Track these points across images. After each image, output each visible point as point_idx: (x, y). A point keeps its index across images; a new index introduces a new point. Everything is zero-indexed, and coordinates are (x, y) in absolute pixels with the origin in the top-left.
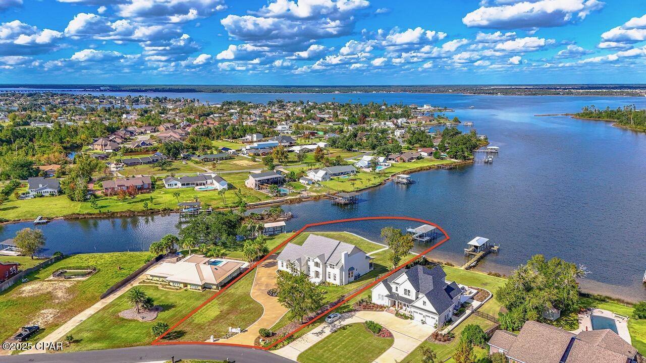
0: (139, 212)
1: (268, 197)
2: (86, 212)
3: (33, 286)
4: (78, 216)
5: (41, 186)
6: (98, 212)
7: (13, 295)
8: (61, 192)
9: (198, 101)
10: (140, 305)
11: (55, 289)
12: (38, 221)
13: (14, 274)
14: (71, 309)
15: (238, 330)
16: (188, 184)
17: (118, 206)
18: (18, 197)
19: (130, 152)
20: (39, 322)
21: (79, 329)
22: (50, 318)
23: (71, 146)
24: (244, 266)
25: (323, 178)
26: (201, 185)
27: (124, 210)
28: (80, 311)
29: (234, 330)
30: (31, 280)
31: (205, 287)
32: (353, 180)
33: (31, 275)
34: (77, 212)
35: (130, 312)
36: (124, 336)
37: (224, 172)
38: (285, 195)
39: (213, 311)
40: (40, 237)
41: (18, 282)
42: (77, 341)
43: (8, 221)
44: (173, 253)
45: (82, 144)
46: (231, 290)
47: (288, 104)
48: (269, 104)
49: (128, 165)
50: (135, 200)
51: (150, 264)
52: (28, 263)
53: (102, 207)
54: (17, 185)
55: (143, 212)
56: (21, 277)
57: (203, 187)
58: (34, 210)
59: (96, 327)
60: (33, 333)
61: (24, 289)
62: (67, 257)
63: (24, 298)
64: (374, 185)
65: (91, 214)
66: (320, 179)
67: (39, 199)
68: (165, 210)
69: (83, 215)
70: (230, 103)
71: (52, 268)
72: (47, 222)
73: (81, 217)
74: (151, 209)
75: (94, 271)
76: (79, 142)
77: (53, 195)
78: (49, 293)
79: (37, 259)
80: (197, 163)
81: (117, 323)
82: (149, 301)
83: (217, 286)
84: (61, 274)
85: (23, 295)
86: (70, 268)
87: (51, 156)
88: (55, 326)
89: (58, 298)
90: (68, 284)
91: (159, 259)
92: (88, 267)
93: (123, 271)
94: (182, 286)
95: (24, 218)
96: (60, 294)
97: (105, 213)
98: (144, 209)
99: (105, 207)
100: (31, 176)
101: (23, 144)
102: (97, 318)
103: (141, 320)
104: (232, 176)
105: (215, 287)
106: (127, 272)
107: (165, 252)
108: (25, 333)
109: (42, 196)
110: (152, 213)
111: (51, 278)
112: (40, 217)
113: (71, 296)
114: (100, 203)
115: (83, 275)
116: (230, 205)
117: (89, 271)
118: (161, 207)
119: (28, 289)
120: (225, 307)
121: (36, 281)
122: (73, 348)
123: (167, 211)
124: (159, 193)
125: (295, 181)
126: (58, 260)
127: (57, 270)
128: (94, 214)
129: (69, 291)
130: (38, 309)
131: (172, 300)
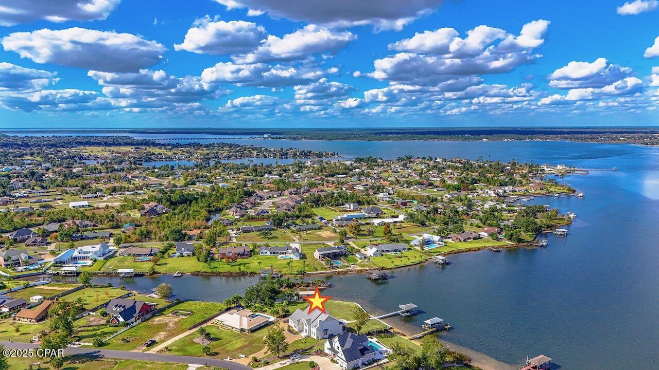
0: (235, 274)
1: (323, 268)
2: (204, 271)
3: (160, 318)
4: (198, 273)
5: (183, 249)
6: (211, 271)
7: (149, 323)
8: (194, 254)
9: (338, 154)
10: (204, 336)
11: (169, 321)
12: (177, 275)
13: (153, 310)
14: (173, 334)
15: (244, 356)
16: (274, 253)
17: (224, 267)
18: (169, 256)
19: (251, 219)
20: (157, 339)
21: (172, 345)
22: (162, 337)
23: (215, 209)
24: (271, 320)
25: (375, 254)
26: (283, 254)
27: (226, 271)
28: (177, 335)
29: (242, 356)
30: (160, 315)
31: (242, 330)
32: (400, 257)
33: (161, 312)
34: (199, 270)
35: (198, 340)
36: (191, 351)
37: (307, 242)
38: (337, 267)
39: (239, 344)
40: (170, 289)
41: (154, 316)
42: (170, 350)
43: (160, 273)
44: (238, 307)
45: (223, 208)
46: (255, 334)
47: (416, 160)
48: (398, 160)
49: (244, 232)
50: (236, 263)
51: (221, 312)
52: (163, 304)
53: (215, 268)
54: (171, 246)
55: (237, 273)
56: (156, 313)
57: (284, 256)
58: (175, 266)
59: (180, 344)
60: (153, 343)
61: (156, 319)
62: (183, 302)
63: (154, 325)
64: (413, 264)
65: (206, 273)
66: (372, 255)
67: (180, 258)
68: (252, 273)
69: (202, 272)
70: (361, 159)
71: (172, 309)
72: (181, 276)
73: (201, 274)
74: (243, 272)
75: (192, 313)
76: (221, 206)
77: (189, 255)
78: (166, 323)
79: (168, 302)
80: (293, 232)
81: (190, 344)
82: (208, 334)
83: (248, 330)
84: (176, 313)
85: (154, 323)
86: (181, 310)
87: (197, 222)
88: (164, 341)
89: (169, 327)
90: (176, 320)
91: (228, 310)
92: (190, 311)
93: (206, 315)
94: (231, 328)
95: (169, 272)
96: (171, 325)
97: (214, 272)
98: (239, 271)
99: (217, 268)
100: (180, 238)
101: (183, 209)
102: (183, 340)
103: (202, 344)
104: (310, 247)
105: (247, 331)
106: (207, 316)
107: (233, 305)
108: (149, 343)
109: (183, 256)
110: (243, 274)
111: (170, 315)
112: (178, 272)
113: (176, 327)
114: (213, 264)
115: (185, 315)
116: (294, 273)
117: (190, 312)
118: (249, 271)
119: (157, 320)
120: (246, 343)
121: (162, 316)
122: (168, 353)
123: (253, 274)
124: (253, 259)
125: (353, 255)
126: (177, 304)
127: (174, 310)
128: (208, 273)
129: (176, 323)
130: (159, 331)
131: (222, 335)
